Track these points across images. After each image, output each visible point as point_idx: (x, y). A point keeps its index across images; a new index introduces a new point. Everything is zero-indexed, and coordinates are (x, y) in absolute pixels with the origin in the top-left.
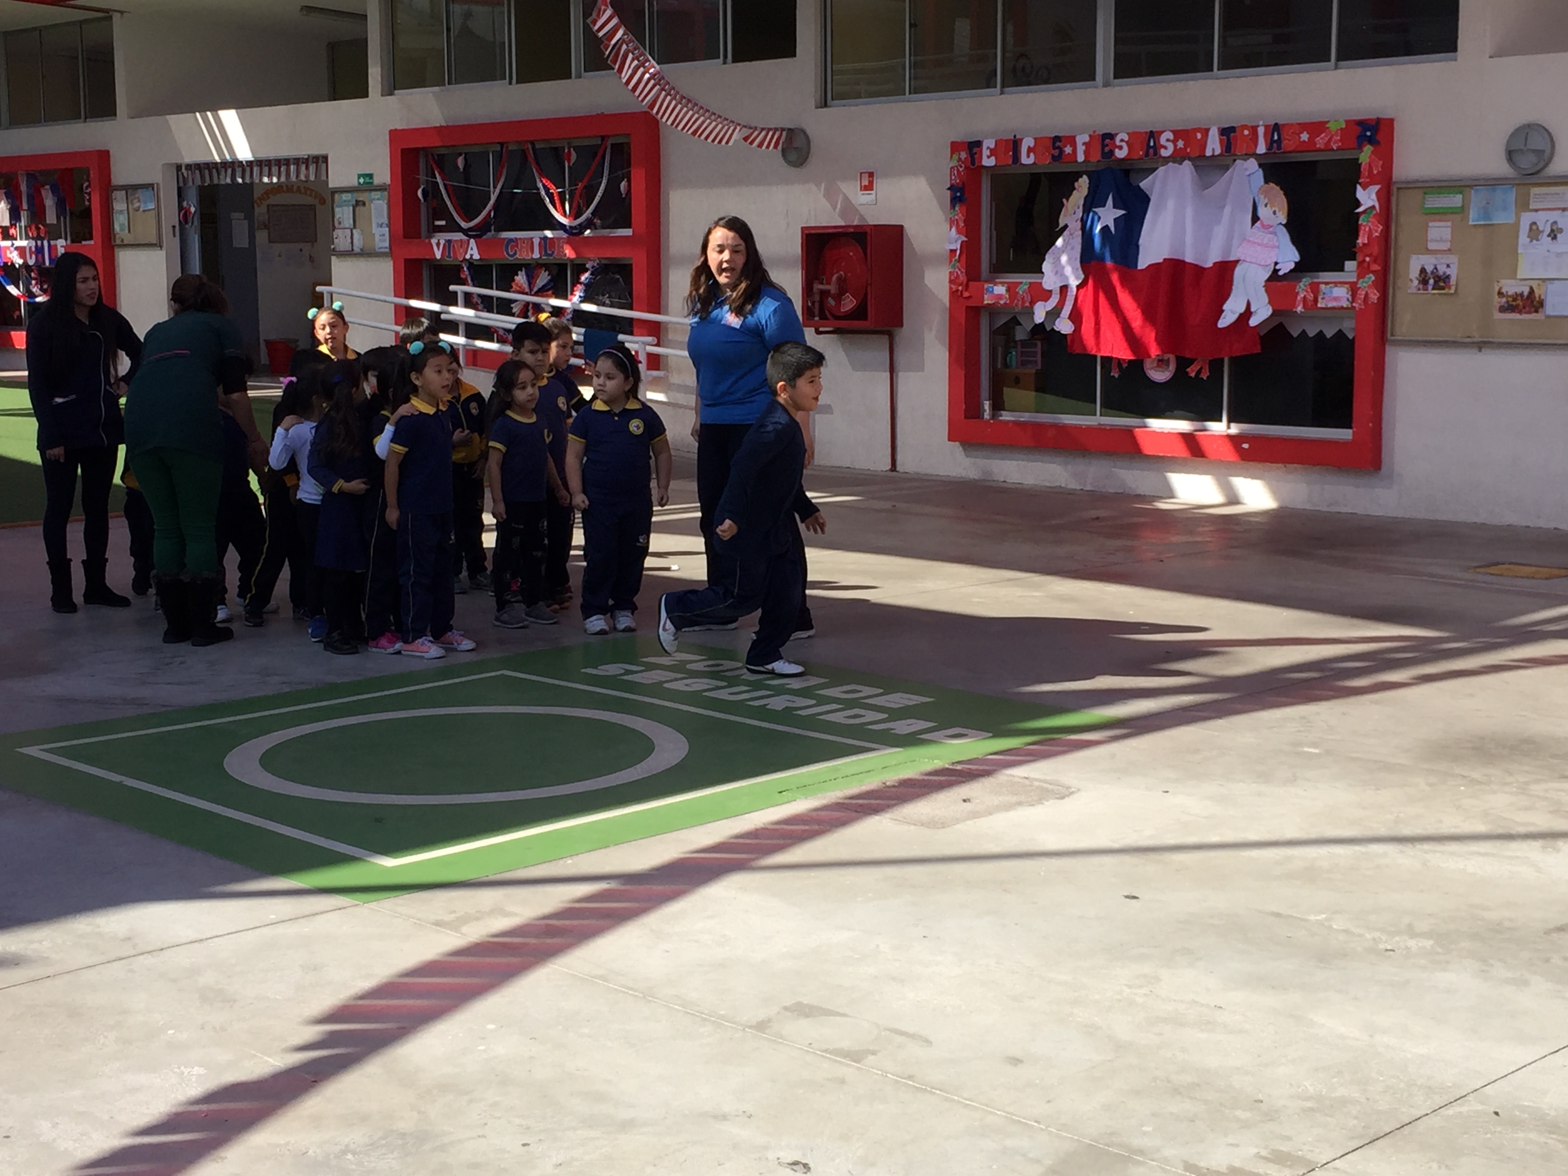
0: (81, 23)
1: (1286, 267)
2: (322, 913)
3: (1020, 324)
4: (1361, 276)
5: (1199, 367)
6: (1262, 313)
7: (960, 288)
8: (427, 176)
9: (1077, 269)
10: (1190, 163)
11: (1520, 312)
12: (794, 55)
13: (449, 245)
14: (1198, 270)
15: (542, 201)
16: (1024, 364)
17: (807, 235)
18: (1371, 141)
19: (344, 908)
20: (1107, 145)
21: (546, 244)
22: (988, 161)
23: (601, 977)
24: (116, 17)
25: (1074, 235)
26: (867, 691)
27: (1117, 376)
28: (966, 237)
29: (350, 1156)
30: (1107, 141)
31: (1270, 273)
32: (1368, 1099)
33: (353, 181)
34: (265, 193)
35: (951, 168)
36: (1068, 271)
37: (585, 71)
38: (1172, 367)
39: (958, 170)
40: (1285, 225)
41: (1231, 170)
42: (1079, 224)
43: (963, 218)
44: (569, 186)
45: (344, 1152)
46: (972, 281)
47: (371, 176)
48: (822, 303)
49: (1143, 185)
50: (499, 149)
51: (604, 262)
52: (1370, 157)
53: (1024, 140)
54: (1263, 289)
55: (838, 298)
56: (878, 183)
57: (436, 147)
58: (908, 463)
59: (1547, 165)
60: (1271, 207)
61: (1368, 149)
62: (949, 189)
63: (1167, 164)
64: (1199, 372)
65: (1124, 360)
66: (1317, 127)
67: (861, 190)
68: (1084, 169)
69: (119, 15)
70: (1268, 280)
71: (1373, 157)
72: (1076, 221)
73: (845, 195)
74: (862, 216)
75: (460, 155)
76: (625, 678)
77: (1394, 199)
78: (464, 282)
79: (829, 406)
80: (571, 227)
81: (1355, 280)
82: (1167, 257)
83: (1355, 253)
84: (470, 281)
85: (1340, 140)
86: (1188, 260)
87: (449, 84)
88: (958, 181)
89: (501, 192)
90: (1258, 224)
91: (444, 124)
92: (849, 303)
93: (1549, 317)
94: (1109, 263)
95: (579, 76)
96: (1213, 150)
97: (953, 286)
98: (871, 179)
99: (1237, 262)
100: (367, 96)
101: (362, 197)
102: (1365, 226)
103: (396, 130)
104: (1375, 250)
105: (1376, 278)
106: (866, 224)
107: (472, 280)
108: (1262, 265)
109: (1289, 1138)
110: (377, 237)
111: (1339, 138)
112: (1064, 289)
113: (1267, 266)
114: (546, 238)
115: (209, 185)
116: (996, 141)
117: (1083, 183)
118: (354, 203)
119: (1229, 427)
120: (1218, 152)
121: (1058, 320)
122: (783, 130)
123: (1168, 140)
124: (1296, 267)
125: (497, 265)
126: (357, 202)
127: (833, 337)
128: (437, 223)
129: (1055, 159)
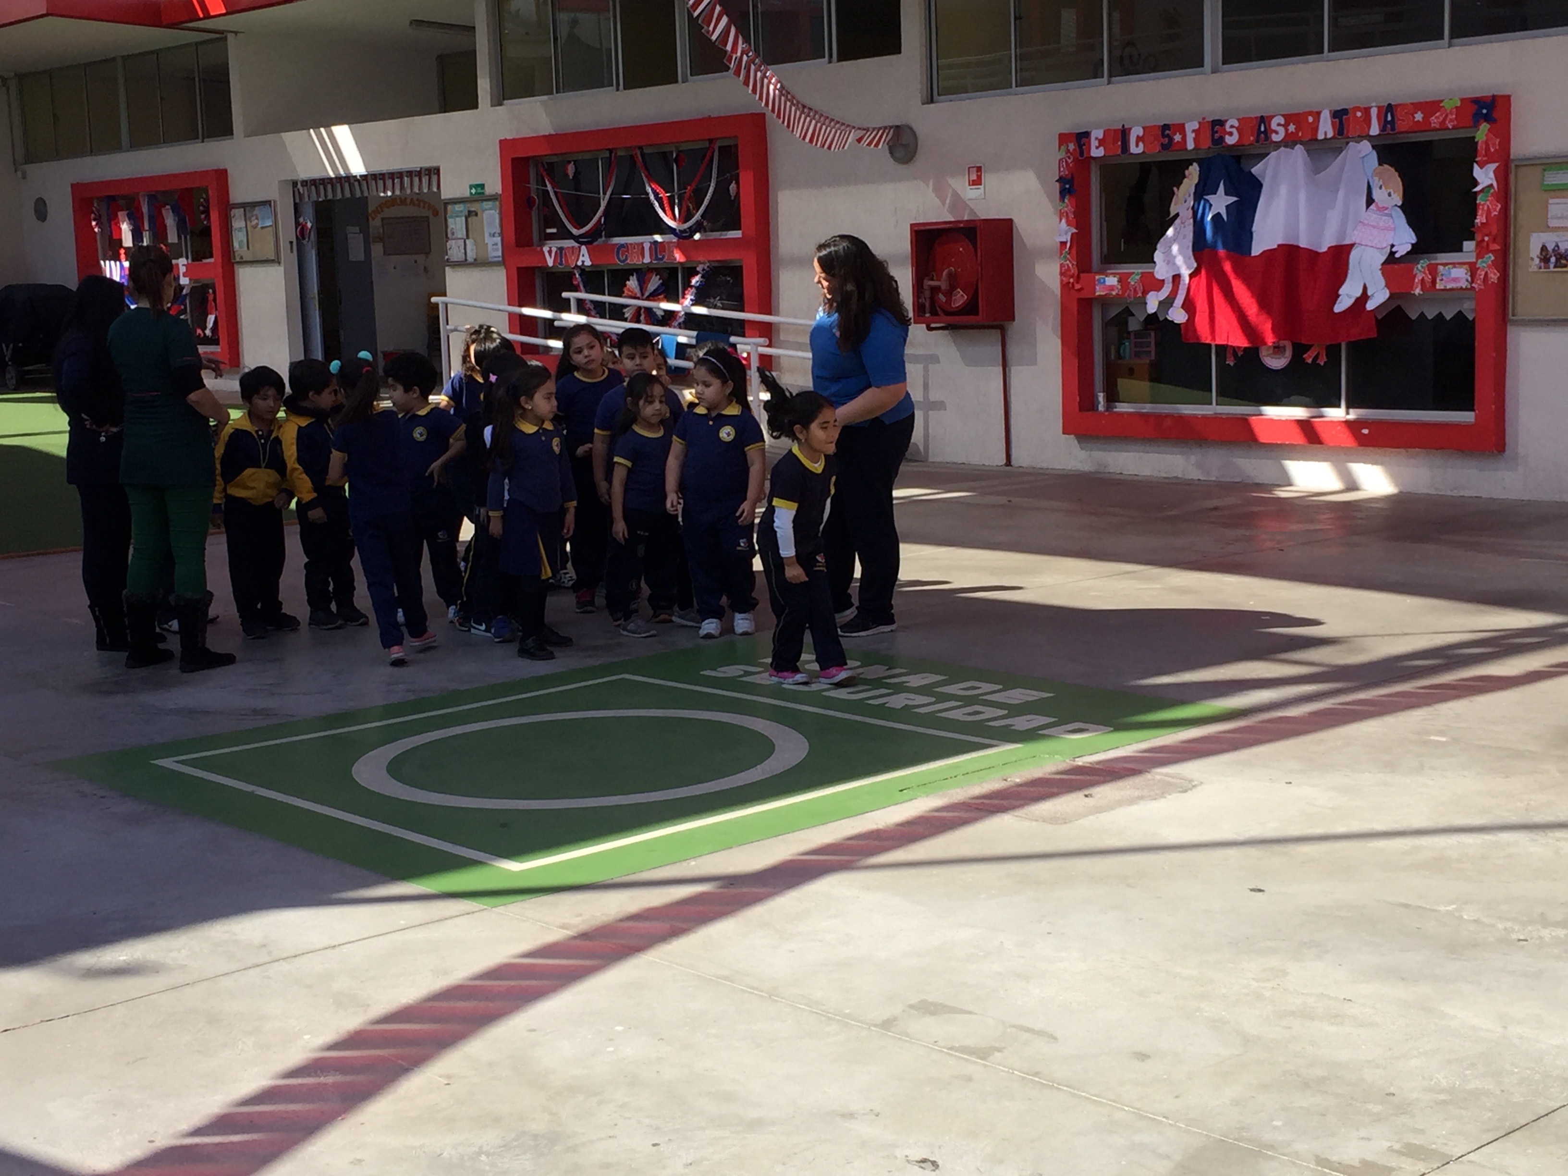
0: (197, 44)
1: (1402, 249)
2: (451, 918)
3: (1133, 315)
4: (1479, 256)
5: (1316, 353)
6: (1379, 296)
7: (1071, 280)
8: (537, 185)
9: (1190, 258)
10: (1301, 146)
12: (899, 52)
13: (561, 253)
14: (1313, 255)
15: (652, 205)
16: (1137, 355)
17: (916, 232)
18: (1487, 118)
19: (473, 912)
20: (1217, 132)
21: (656, 248)
22: (1097, 152)
23: (726, 978)
24: (231, 37)
25: (1186, 223)
26: (986, 687)
27: (1232, 364)
28: (1076, 229)
29: (483, 1158)
30: (1217, 128)
31: (1387, 255)
32: (1503, 1091)
33: (464, 192)
34: (380, 206)
35: (1060, 161)
36: (1180, 261)
37: (691, 75)
38: (1289, 353)
39: (1066, 162)
40: (1399, 207)
41: (1344, 152)
42: (1190, 212)
43: (1073, 210)
44: (679, 189)
45: (480, 1153)
46: (1083, 272)
47: (482, 186)
48: (933, 300)
49: (1254, 171)
50: (608, 155)
51: (716, 264)
52: (1486, 135)
53: (1133, 129)
54: (1380, 272)
55: (949, 293)
56: (987, 178)
57: (546, 155)
58: (1022, 457)
60: (1386, 188)
61: (1485, 127)
62: (1057, 181)
63: (1279, 148)
64: (1316, 358)
65: (1239, 348)
66: (1431, 107)
67: (969, 185)
68: (1195, 157)
69: (233, 34)
70: (1383, 264)
71: (1490, 135)
72: (1188, 209)
73: (953, 190)
74: (971, 210)
75: (569, 162)
76: (744, 679)
77: (1512, 177)
78: (576, 289)
79: (942, 402)
80: (680, 230)
81: (1474, 260)
82: (1280, 242)
83: (1474, 233)
84: (582, 287)
85: (1456, 119)
86: (1302, 246)
87: (557, 92)
88: (1067, 173)
89: (610, 198)
90: (1371, 207)
91: (553, 132)
92: (960, 298)
94: (1221, 251)
95: (685, 81)
96: (1326, 134)
97: (1064, 279)
98: (979, 174)
99: (1351, 246)
100: (476, 107)
101: (474, 207)
102: (1483, 205)
103: (506, 139)
104: (1494, 229)
105: (1496, 257)
106: (978, 218)
107: (584, 287)
108: (1378, 248)
109: (1422, 1131)
110: (490, 247)
111: (1454, 116)
112: (1177, 278)
113: (1382, 249)
114: (656, 242)
115: (324, 201)
116: (1105, 132)
117: (1194, 171)
118: (467, 214)
119: (1348, 413)
120: (1330, 134)
121: (1171, 309)
122: (891, 127)
123: (1279, 125)
124: (1411, 251)
125: (608, 270)
126: (470, 212)
127: (946, 332)
128: (549, 231)
129: (1165, 147)
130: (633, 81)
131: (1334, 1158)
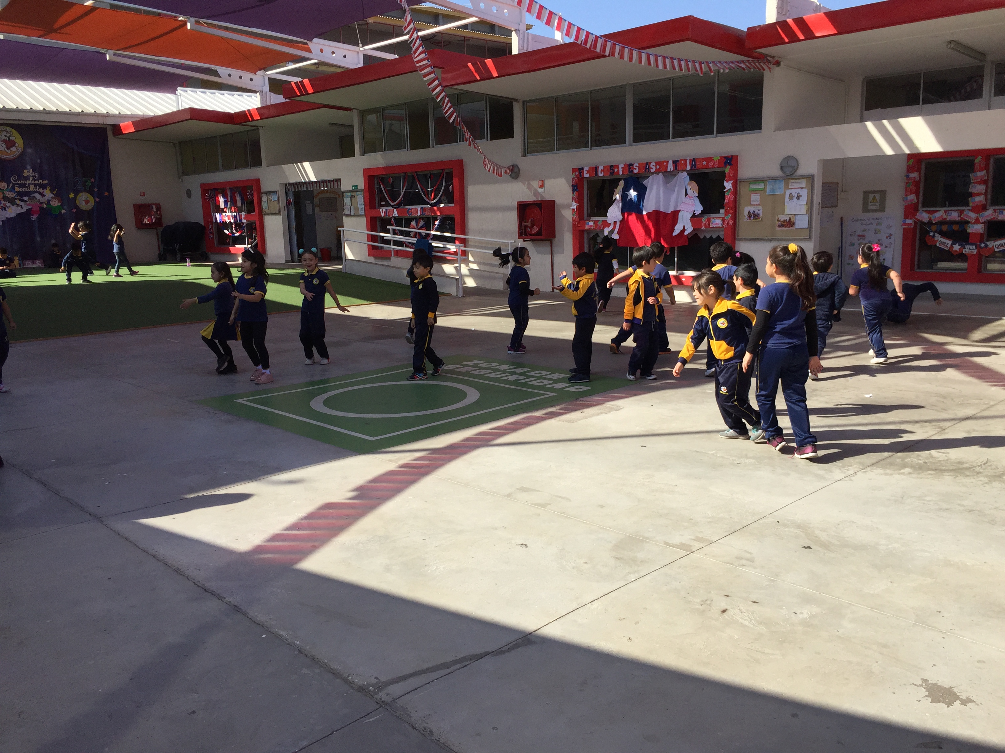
0: (248, 131)
1: (698, 212)
4: (726, 215)
6: (689, 230)
7: (577, 223)
8: (377, 186)
9: (620, 215)
10: (661, 174)
11: (786, 227)
12: (513, 137)
13: (387, 212)
14: (665, 214)
15: (421, 194)
17: (519, 205)
18: (729, 164)
21: (422, 210)
23: (450, 479)
24: (261, 129)
25: (619, 202)
26: (545, 373)
28: (578, 204)
29: (360, 545)
30: (631, 167)
31: (692, 215)
32: (731, 518)
33: (350, 188)
34: (318, 194)
35: (572, 178)
36: (616, 216)
37: (435, 145)
39: (575, 179)
40: (697, 196)
41: (677, 176)
43: (577, 197)
44: (431, 188)
45: (359, 543)
46: (581, 220)
47: (357, 186)
48: (525, 229)
49: (644, 183)
50: (404, 175)
51: (444, 216)
53: (599, 167)
54: (690, 221)
55: (531, 228)
56: (545, 185)
57: (381, 175)
59: (795, 172)
60: (692, 190)
61: (728, 167)
62: (572, 186)
63: (653, 175)
66: (709, 159)
67: (539, 187)
68: (622, 177)
70: (691, 218)
71: (730, 170)
72: (620, 197)
73: (533, 189)
74: (540, 197)
75: (390, 177)
76: (456, 370)
77: (738, 186)
78: (392, 225)
80: (431, 203)
81: (724, 216)
82: (653, 209)
83: (724, 206)
86: (662, 210)
87: (385, 151)
88: (575, 183)
89: (405, 191)
90: (687, 197)
91: (385, 166)
92: (535, 230)
93: (797, 229)
95: (433, 147)
96: (670, 169)
97: (574, 222)
98: (543, 183)
99: (679, 211)
100: (354, 156)
101: (354, 194)
102: (727, 196)
103: (366, 169)
104: (731, 205)
105: (732, 215)
106: (543, 200)
107: (395, 224)
108: (689, 212)
109: (702, 532)
110: (360, 209)
111: (717, 163)
112: (615, 222)
113: (691, 212)
114: (422, 208)
115: (298, 191)
116: (589, 168)
117: (622, 183)
119: (677, 273)
120: (672, 170)
121: (613, 234)
122: (510, 166)
123: (653, 166)
124: (701, 213)
125: (405, 219)
126: (352, 196)
127: (530, 242)
128: (382, 203)
129: (610, 173)
130: (414, 147)
131: (671, 542)
